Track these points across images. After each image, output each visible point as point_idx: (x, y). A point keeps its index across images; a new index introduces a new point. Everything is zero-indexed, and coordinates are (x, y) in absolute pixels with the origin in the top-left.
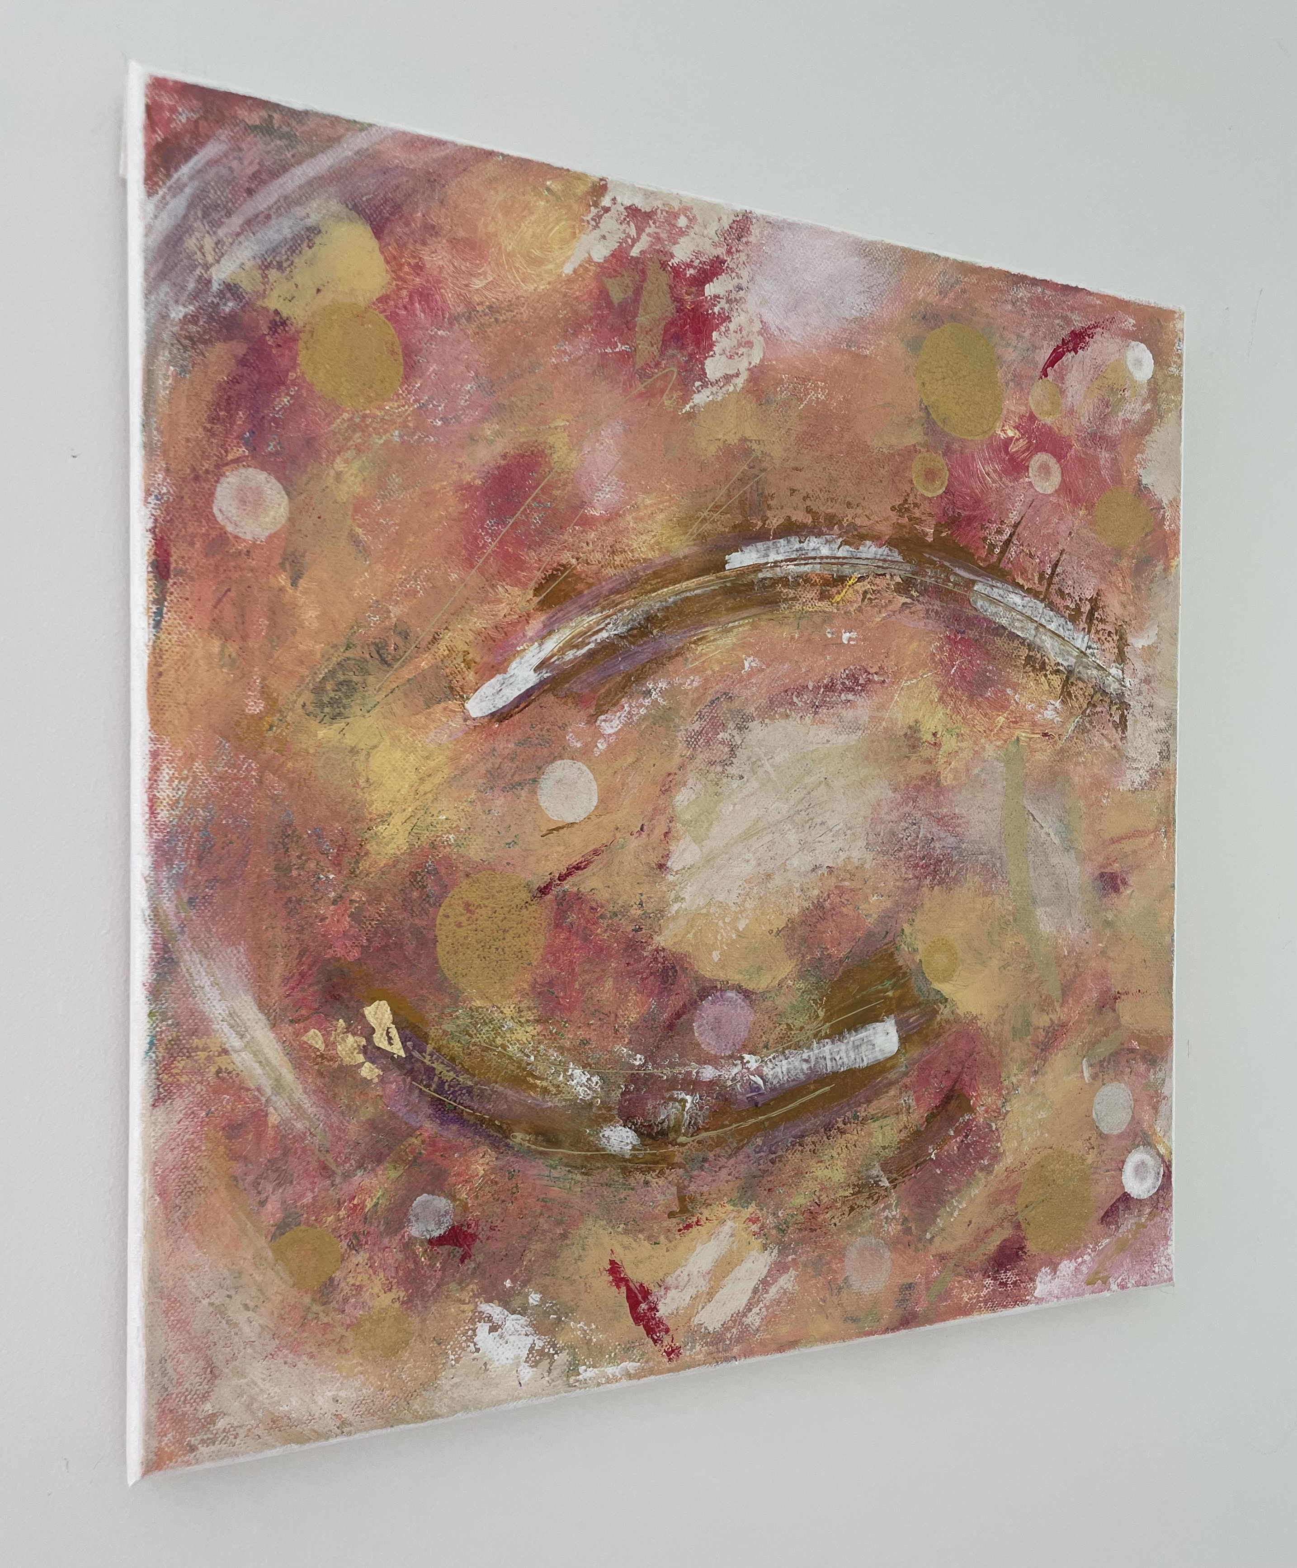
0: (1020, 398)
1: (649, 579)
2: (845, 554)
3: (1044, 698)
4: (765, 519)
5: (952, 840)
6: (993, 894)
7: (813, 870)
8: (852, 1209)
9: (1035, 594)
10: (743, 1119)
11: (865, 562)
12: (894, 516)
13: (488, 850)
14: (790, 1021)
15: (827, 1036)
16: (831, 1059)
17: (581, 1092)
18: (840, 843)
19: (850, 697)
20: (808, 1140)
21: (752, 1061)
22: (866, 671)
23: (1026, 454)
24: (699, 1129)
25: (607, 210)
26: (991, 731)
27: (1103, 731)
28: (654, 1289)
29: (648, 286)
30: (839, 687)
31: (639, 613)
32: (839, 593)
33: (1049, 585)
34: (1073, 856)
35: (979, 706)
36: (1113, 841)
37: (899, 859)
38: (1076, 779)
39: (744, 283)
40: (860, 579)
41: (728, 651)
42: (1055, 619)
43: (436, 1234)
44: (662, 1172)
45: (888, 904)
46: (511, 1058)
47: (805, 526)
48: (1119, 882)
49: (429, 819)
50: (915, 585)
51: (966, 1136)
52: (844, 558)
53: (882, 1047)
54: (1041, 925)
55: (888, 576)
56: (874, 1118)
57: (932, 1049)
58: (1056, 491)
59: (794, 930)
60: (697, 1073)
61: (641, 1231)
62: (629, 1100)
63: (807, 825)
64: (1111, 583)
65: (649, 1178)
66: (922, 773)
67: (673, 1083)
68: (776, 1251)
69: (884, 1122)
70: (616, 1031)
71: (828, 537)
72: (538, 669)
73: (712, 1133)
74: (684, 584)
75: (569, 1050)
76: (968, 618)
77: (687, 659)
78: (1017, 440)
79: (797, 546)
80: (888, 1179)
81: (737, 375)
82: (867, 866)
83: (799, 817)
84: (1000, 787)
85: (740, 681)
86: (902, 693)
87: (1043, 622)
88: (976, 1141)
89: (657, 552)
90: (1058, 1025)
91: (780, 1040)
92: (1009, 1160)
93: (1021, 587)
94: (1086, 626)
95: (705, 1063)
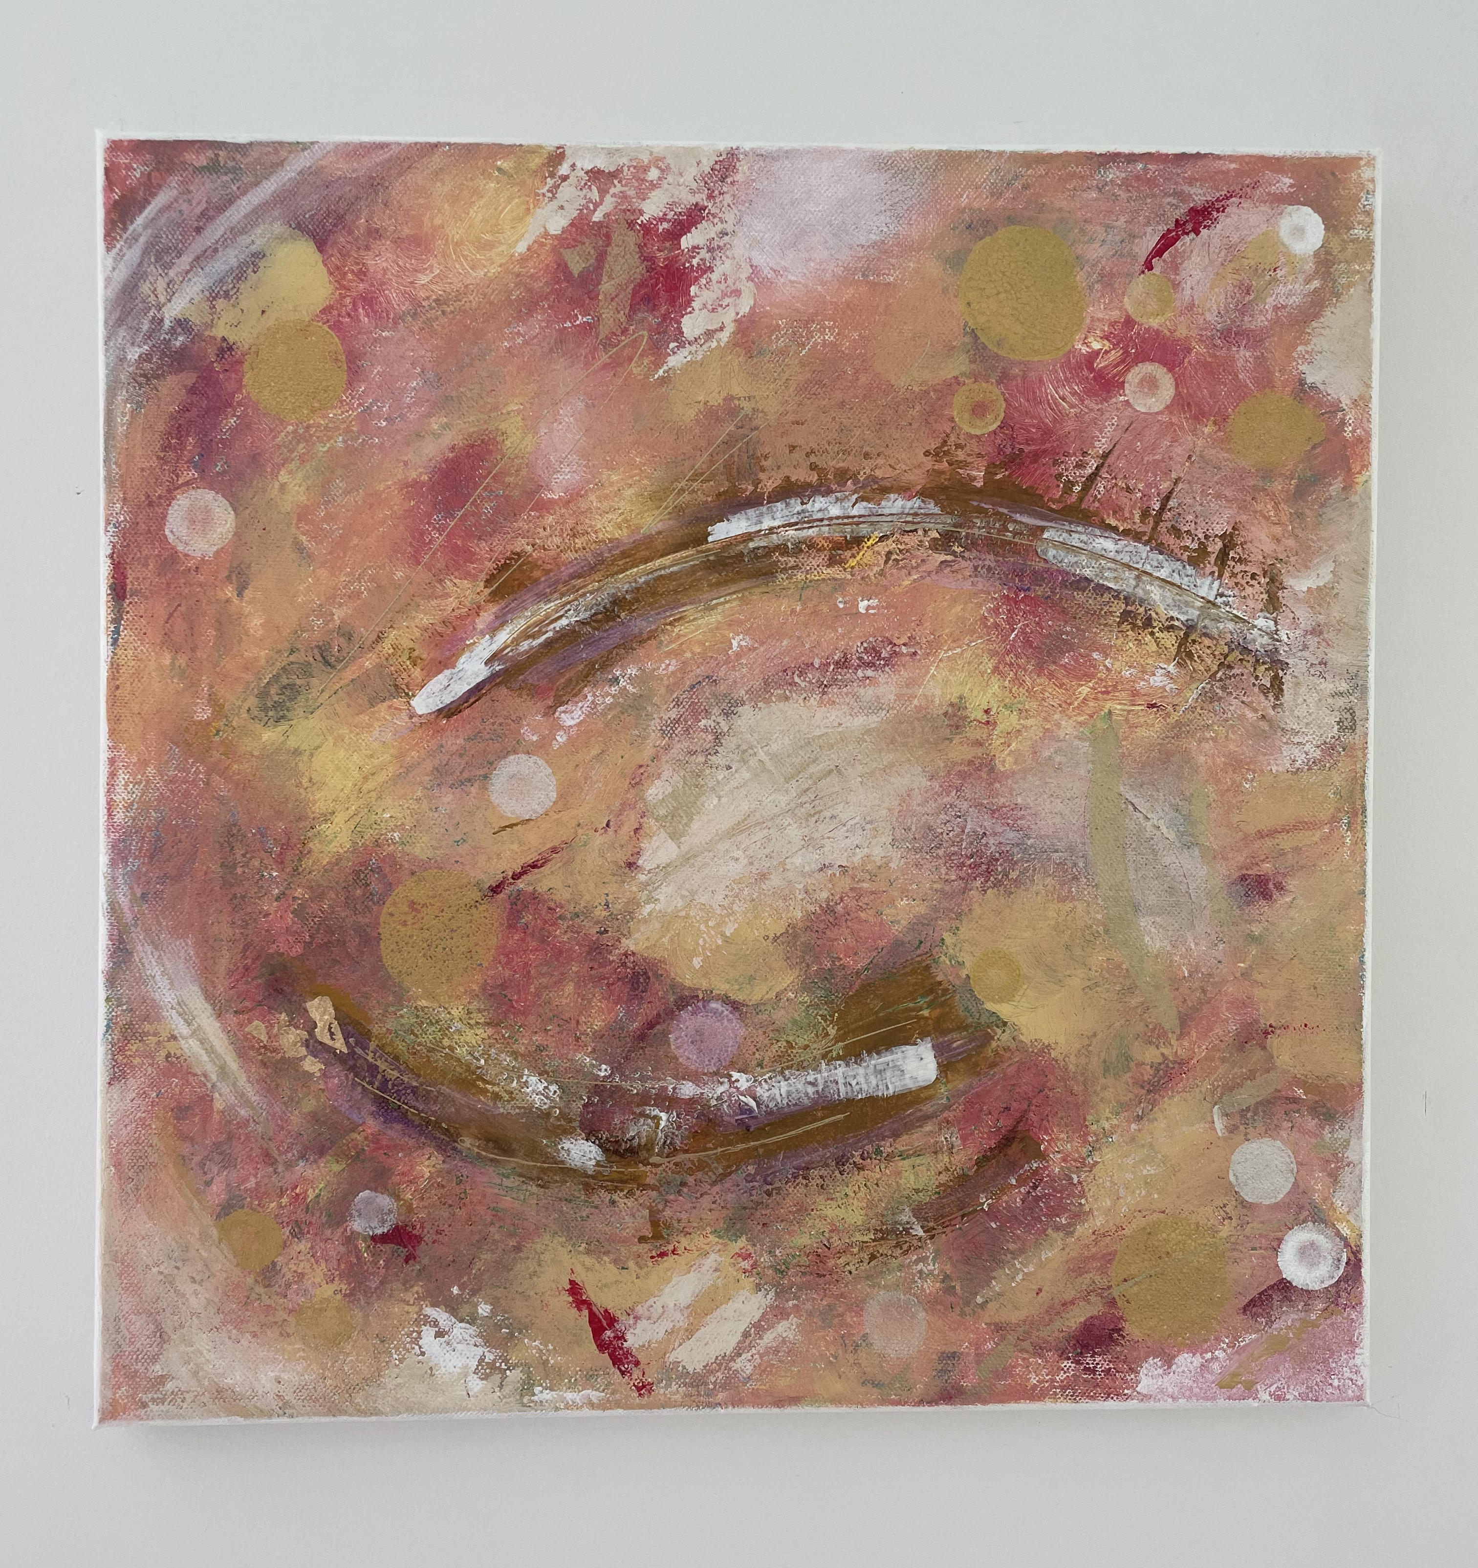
0: (1111, 301)
1: (615, 560)
2: (862, 512)
3: (1150, 661)
4: (757, 483)
5: (1012, 835)
6: (1073, 899)
7: (821, 870)
8: (873, 1257)
9: (1137, 537)
10: (731, 1143)
11: (889, 519)
12: (928, 463)
13: (435, 848)
14: (791, 1039)
15: (839, 1058)
16: (845, 1084)
17: (537, 1100)
18: (857, 839)
19: (869, 673)
20: (814, 1173)
21: (743, 1081)
22: (891, 643)
23: (1120, 368)
24: (675, 1150)
25: (565, 178)
26: (1070, 704)
27: (1245, 699)
28: (623, 1318)
29: (613, 250)
30: (856, 662)
31: (604, 597)
32: (853, 556)
33: (1157, 523)
34: (1197, 853)
35: (1051, 676)
36: (1260, 835)
37: (938, 857)
38: (1202, 759)
39: (729, 228)
40: (881, 539)
41: (711, 630)
42: (1166, 564)
43: (379, 1231)
44: (631, 1193)
45: (922, 909)
46: (459, 1060)
47: (809, 485)
48: (1271, 886)
49: (373, 817)
50: (958, 539)
51: (1035, 1187)
52: (860, 516)
53: (914, 1075)
54: (1147, 938)
55: (920, 532)
56: (903, 1156)
57: (984, 1080)
58: (1167, 407)
59: (796, 936)
60: (674, 1089)
61: (607, 1253)
62: (593, 1112)
63: (814, 819)
64: (1255, 512)
65: (615, 1197)
66: (969, 757)
67: (645, 1099)
68: (772, 1294)
69: (918, 1161)
70: (577, 1039)
71: (838, 495)
72: (489, 662)
73: (691, 1156)
74: (658, 563)
75: (522, 1055)
76: (1034, 573)
77: (661, 642)
78: (1106, 352)
79: (799, 508)
80: (922, 1227)
81: (721, 329)
82: (893, 865)
83: (803, 810)
84: (1083, 772)
85: (727, 662)
86: (941, 665)
87: (1148, 568)
88: (1049, 1195)
89: (625, 530)
90: (1175, 1062)
91: (778, 1058)
92: (1099, 1221)
93: (1115, 529)
94: (1216, 569)
95: (684, 1079)
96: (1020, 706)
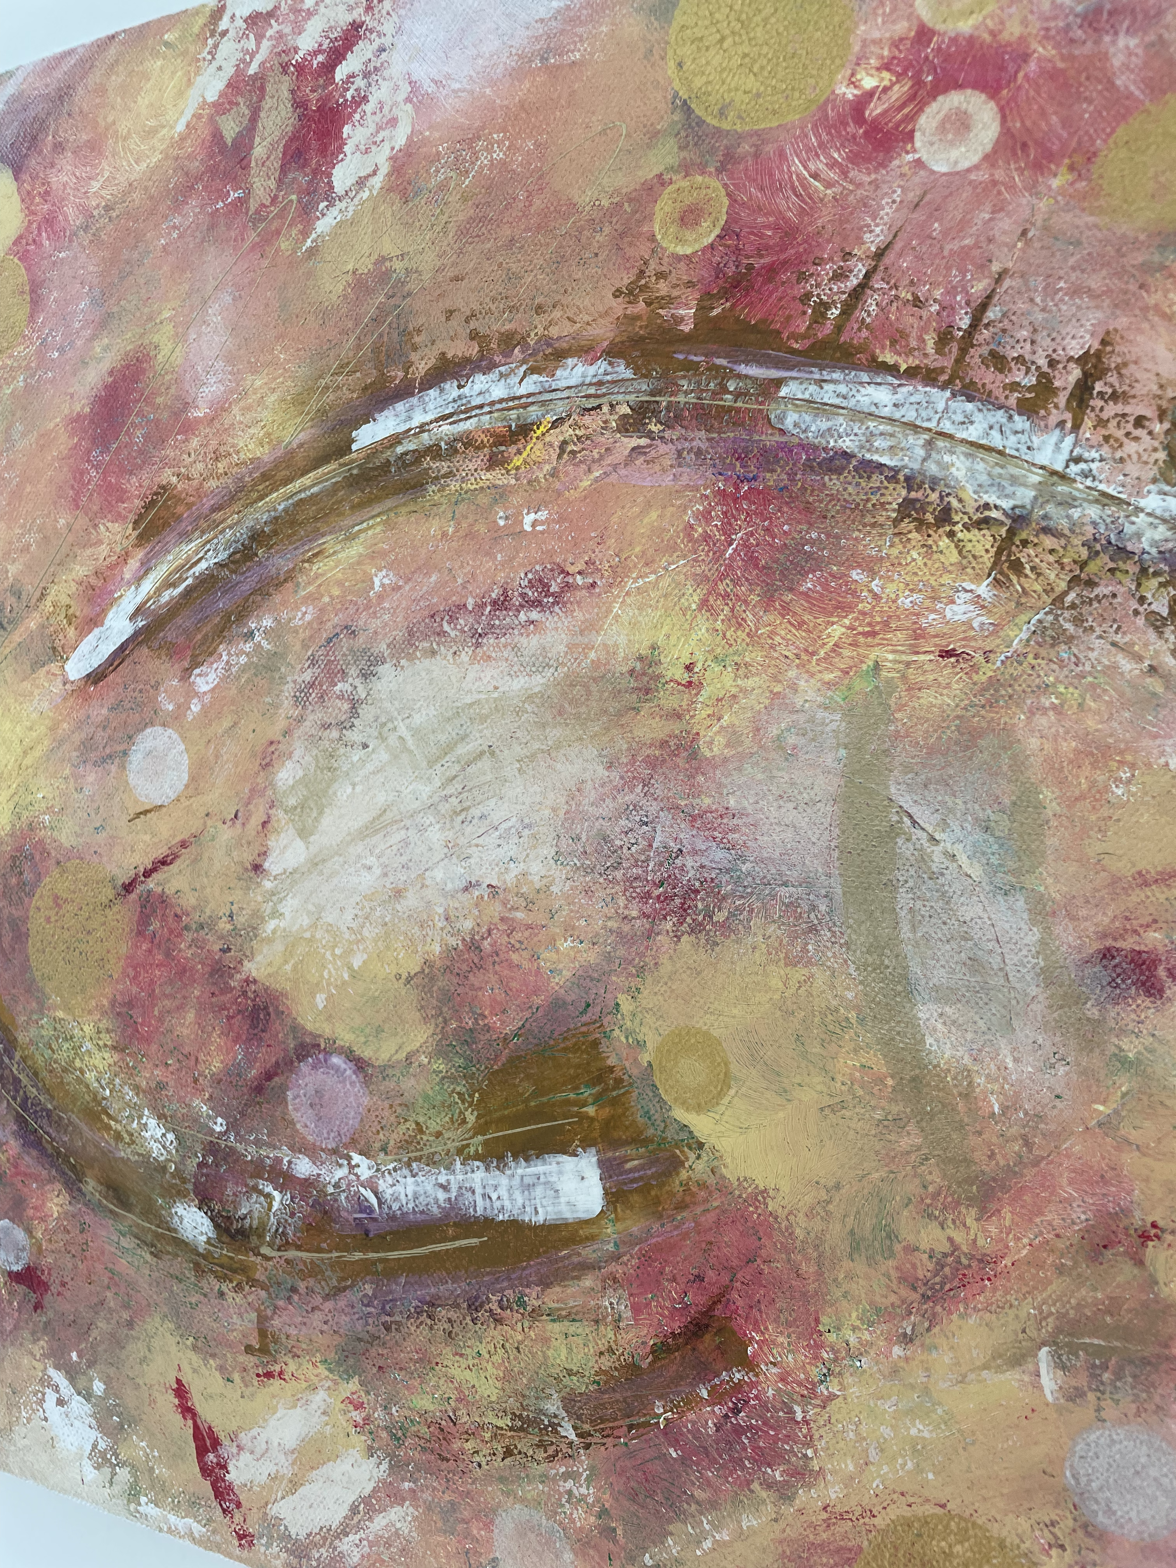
0: (894, 9)
1: (255, 485)
2: (532, 389)
3: (946, 579)
4: (408, 366)
5: (719, 855)
6: (809, 963)
7: (466, 889)
8: (508, 1453)
9: (929, 377)
10: (347, 1249)
11: (565, 394)
12: (618, 307)
13: (77, 835)
14: (421, 1119)
15: (477, 1157)
16: (484, 1195)
17: (156, 1149)
18: (511, 849)
19: (534, 615)
20: (441, 1312)
21: (364, 1167)
22: (563, 571)
23: (906, 111)
24: (287, 1242)
26: (813, 654)
27: (1118, 638)
28: (226, 1442)
30: (517, 601)
31: (242, 533)
32: (519, 452)
33: (963, 351)
34: (1021, 903)
35: (785, 609)
36: (1143, 880)
37: (615, 881)
38: (1034, 743)
39: (386, 41)
40: (555, 424)
41: (351, 567)
42: (978, 417)
44: (239, 1288)
45: (591, 956)
46: (87, 1086)
47: (467, 360)
50: (656, 413)
51: (736, 1411)
52: (529, 395)
53: (572, 1199)
54: (929, 1040)
55: (605, 409)
56: (555, 1316)
57: (668, 1227)
58: (986, 157)
59: (432, 979)
60: (290, 1162)
61: (214, 1356)
62: (207, 1175)
63: (460, 818)
64: (1145, 309)
65: (224, 1288)
66: (661, 735)
67: (259, 1169)
68: (385, 1466)
69: (573, 1328)
70: (196, 1081)
71: (502, 369)
72: (133, 617)
73: (304, 1255)
74: (298, 484)
76: (764, 451)
77: (298, 585)
78: (886, 90)
79: (455, 393)
80: (575, 1428)
81: (375, 173)
82: (555, 889)
83: (447, 806)
84: (829, 760)
85: (367, 607)
86: (628, 601)
87: (947, 427)
88: (757, 1428)
89: (266, 447)
90: (972, 1257)
91: (406, 1144)
93: (892, 370)
94: (1068, 416)
95: (300, 1152)
96: (736, 658)
